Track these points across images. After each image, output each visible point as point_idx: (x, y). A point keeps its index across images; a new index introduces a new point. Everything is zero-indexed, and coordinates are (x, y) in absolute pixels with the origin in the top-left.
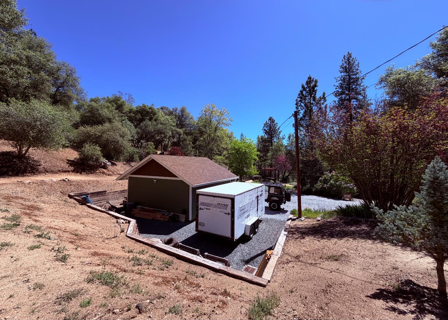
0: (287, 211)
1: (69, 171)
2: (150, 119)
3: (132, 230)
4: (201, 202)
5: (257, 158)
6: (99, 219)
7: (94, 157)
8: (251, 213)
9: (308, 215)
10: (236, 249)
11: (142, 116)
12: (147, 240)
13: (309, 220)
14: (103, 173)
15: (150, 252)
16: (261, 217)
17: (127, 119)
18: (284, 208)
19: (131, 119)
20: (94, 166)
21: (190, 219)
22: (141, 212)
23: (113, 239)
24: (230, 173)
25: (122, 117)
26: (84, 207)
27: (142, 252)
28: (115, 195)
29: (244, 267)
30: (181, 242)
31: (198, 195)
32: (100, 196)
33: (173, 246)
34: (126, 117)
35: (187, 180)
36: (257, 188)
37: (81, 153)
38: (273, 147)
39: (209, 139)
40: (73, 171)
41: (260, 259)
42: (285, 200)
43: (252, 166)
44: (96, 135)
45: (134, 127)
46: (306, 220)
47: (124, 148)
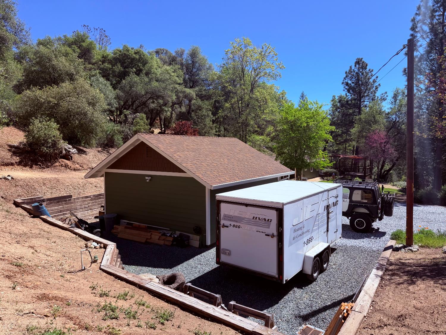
0: (384, 234)
1: (12, 164)
2: (138, 73)
3: (110, 260)
4: (224, 214)
5: (330, 137)
6: (58, 241)
7: (50, 141)
8: (314, 234)
9: (425, 241)
10: (286, 297)
11: (125, 68)
12: (133, 276)
13: (428, 250)
14: (66, 166)
15: (136, 296)
16: (334, 243)
17: (100, 73)
18: (378, 229)
19: (105, 75)
20: (51, 156)
21: (209, 243)
22: (128, 230)
23: (79, 273)
24: (278, 164)
25: (90, 70)
26: (37, 221)
27: (124, 297)
28: (86, 203)
29: (301, 328)
30: (190, 282)
31: (220, 202)
32: (62, 205)
33: (177, 289)
34: (98, 71)
35: (201, 176)
36: (328, 191)
37: (29, 133)
38: (362, 116)
39: (240, 105)
40: (19, 164)
41: (329, 315)
42: (381, 213)
43: (321, 152)
44: (49, 102)
45: (110, 88)
46: (423, 250)
47: (97, 125)
